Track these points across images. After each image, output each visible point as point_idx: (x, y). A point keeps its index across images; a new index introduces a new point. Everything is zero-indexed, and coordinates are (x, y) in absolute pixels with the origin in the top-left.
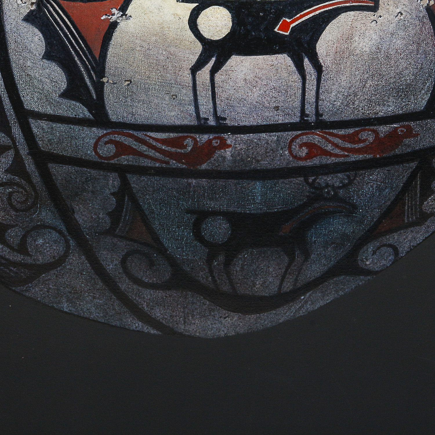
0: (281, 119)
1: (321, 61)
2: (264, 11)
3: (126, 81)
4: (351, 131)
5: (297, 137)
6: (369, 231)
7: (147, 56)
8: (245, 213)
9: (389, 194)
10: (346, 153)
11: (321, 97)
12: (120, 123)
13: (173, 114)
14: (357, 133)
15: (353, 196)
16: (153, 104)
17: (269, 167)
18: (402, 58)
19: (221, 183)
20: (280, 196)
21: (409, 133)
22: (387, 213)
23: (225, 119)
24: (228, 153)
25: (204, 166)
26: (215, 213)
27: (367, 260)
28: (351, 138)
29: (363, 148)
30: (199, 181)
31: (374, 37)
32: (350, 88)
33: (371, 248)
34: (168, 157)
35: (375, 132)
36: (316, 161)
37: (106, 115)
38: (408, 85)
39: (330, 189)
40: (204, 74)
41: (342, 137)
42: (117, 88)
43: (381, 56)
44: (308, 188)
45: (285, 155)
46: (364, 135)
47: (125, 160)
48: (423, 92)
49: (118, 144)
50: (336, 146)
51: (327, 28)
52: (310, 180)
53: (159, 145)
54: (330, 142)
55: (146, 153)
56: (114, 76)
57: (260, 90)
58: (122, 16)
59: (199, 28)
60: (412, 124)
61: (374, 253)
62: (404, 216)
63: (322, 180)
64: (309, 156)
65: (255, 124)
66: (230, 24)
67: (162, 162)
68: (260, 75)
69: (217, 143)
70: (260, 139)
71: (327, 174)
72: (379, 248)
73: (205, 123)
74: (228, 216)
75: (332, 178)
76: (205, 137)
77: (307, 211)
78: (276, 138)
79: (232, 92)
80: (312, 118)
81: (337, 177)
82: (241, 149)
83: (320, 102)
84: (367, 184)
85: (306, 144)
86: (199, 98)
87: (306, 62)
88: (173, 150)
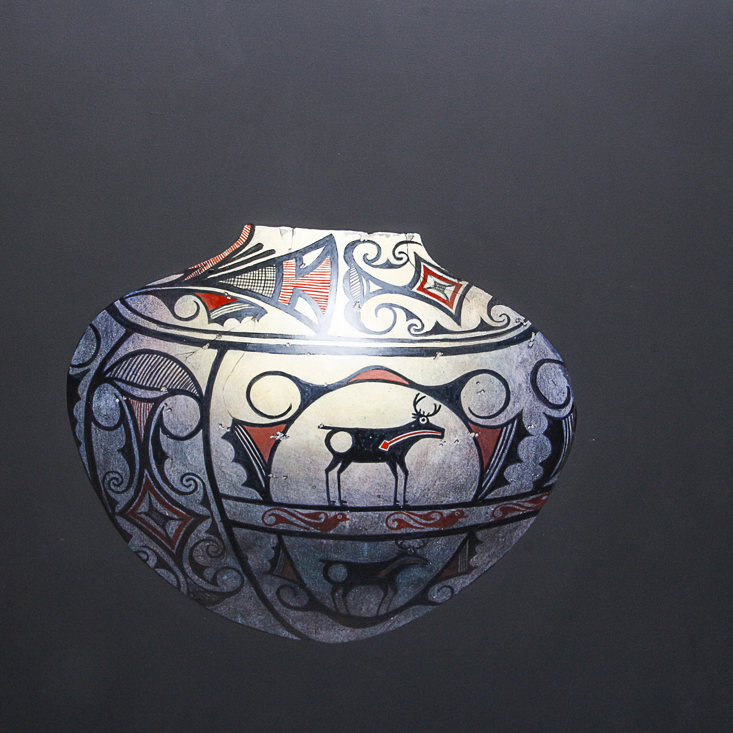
0: (381, 504)
1: (408, 468)
2: (372, 435)
3: (284, 476)
4: (426, 512)
5: (392, 515)
6: (435, 577)
7: (298, 461)
8: (357, 563)
9: (449, 554)
10: (422, 526)
11: (407, 490)
12: (279, 503)
13: (313, 498)
14: (429, 514)
15: (426, 554)
16: (300, 491)
17: (374, 533)
18: (459, 468)
19: (342, 542)
20: (379, 553)
21: (462, 515)
22: (447, 566)
23: (346, 502)
24: (347, 524)
25: (331, 532)
26: (337, 562)
27: (434, 596)
28: (426, 517)
29: (433, 523)
30: (328, 541)
31: (441, 454)
32: (425, 485)
33: (436, 588)
34: (309, 525)
35: (441, 514)
36: (403, 531)
37: (270, 498)
38: (462, 485)
39: (411, 549)
40: (334, 473)
41: (420, 516)
42: (278, 481)
43: (445, 466)
44: (397, 547)
45: (383, 526)
46: (434, 515)
47: (282, 526)
48: (471, 490)
49: (277, 516)
50: (416, 521)
51: (412, 447)
52: (399, 543)
53: (303, 518)
54: (412, 519)
55: (295, 522)
56: (277, 473)
57: (369, 484)
58: (283, 436)
59: (331, 444)
60: (464, 509)
61: (439, 591)
62: (458, 568)
63: (407, 543)
64: (399, 527)
65: (365, 506)
66: (351, 443)
67: (305, 528)
68: (369, 475)
69: (340, 517)
70: (367, 516)
71: (409, 539)
72: (441, 588)
73: (333, 504)
74: (346, 564)
75: (413, 542)
76: (333, 513)
77: (396, 562)
78: (377, 515)
79: (351, 485)
80: (401, 504)
81: (416, 541)
82: (356, 522)
83: (407, 494)
84: (435, 546)
85: (397, 520)
86: (330, 488)
87: (398, 467)
88: (312, 521)
